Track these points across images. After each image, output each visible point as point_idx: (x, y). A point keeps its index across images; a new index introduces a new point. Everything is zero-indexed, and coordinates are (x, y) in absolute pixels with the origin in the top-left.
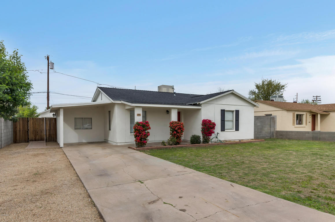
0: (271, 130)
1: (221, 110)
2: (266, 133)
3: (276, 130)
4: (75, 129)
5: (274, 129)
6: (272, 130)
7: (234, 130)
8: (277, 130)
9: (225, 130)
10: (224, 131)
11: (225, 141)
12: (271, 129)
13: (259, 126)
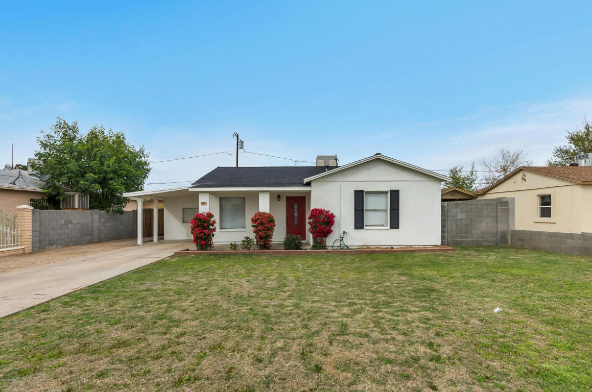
0: (499, 227)
1: (355, 191)
2: (482, 233)
3: (511, 228)
4: (183, 222)
5: (508, 225)
6: (501, 227)
7: (388, 227)
8: (516, 228)
9: (365, 228)
10: (363, 229)
11: (365, 247)
12: (497, 225)
13: (461, 219)
